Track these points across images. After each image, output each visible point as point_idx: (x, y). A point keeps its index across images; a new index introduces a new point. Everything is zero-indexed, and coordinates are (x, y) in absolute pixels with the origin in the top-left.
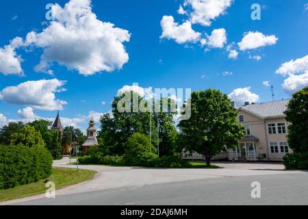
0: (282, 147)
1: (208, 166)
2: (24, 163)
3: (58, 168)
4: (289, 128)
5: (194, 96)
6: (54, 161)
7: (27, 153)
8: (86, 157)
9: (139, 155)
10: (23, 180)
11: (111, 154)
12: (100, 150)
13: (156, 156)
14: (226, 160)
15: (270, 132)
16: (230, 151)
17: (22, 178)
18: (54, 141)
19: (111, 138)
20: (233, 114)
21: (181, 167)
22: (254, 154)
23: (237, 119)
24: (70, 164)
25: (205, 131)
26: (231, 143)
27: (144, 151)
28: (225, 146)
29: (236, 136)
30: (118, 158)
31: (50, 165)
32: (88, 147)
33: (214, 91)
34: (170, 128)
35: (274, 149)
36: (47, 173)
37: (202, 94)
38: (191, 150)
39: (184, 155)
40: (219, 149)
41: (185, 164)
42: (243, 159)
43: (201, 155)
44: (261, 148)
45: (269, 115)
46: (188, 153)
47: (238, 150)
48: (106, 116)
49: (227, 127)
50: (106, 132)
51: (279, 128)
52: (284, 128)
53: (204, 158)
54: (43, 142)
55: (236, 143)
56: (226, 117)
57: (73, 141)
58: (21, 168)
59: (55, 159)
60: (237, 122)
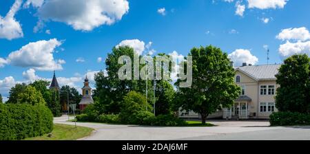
0: (269, 107)
1: (204, 125)
2: (30, 119)
3: (58, 124)
4: (277, 90)
5: (194, 52)
6: (55, 118)
7: (31, 111)
8: (83, 115)
9: (134, 114)
10: (30, 133)
11: (107, 113)
12: (95, 109)
13: (152, 115)
14: (220, 119)
15: (261, 93)
16: (225, 110)
17: (29, 132)
18: (53, 100)
19: (106, 96)
20: (231, 74)
21: (177, 126)
22: (246, 113)
23: (234, 79)
24: (69, 121)
25: (203, 90)
26: (227, 102)
27: (140, 109)
28: (221, 105)
29: (232, 96)
30: (114, 117)
31: (51, 121)
32: (85, 105)
33: (214, 49)
34: (167, 87)
35: (263, 109)
36: (49, 128)
37: (202, 51)
38: (188, 108)
39: (180, 113)
40: (215, 108)
41: (181, 123)
42: (235, 117)
43: (197, 114)
44: (252, 107)
45: (262, 77)
46: (185, 111)
47: (232, 109)
48: (101, 74)
49: (224, 86)
50: (101, 91)
51: (270, 90)
52: (273, 90)
53: (200, 117)
54: (44, 101)
55: (231, 102)
56: (224, 76)
57: (70, 99)
58: (28, 123)
59: (55, 116)
60: (234, 82)
